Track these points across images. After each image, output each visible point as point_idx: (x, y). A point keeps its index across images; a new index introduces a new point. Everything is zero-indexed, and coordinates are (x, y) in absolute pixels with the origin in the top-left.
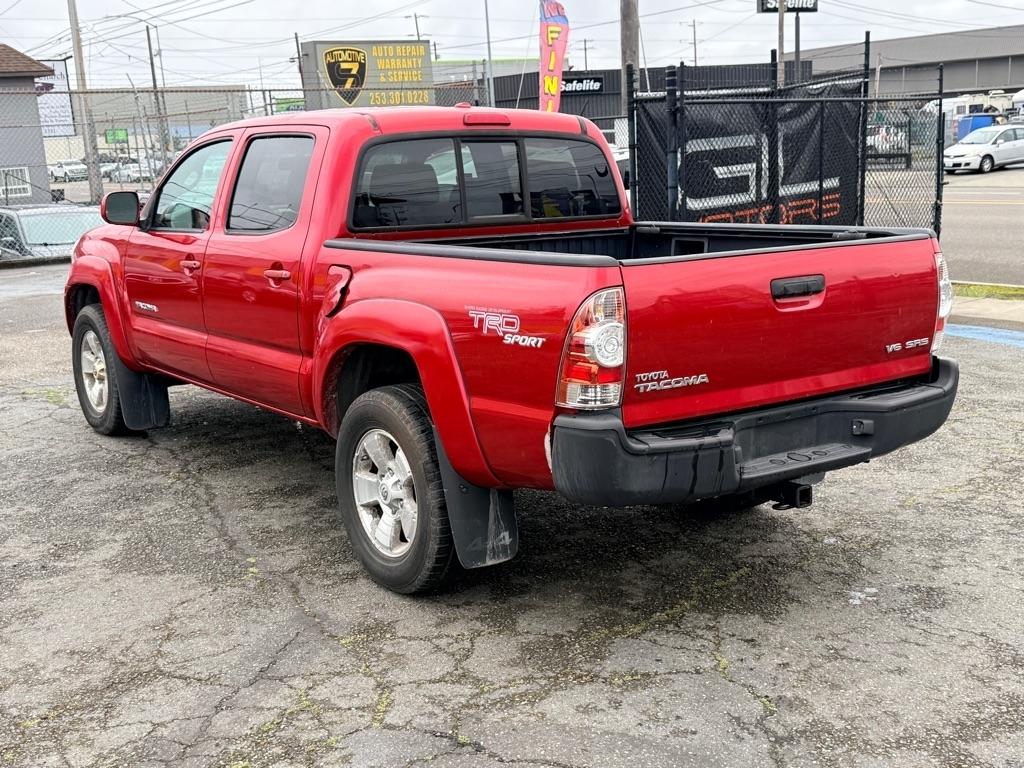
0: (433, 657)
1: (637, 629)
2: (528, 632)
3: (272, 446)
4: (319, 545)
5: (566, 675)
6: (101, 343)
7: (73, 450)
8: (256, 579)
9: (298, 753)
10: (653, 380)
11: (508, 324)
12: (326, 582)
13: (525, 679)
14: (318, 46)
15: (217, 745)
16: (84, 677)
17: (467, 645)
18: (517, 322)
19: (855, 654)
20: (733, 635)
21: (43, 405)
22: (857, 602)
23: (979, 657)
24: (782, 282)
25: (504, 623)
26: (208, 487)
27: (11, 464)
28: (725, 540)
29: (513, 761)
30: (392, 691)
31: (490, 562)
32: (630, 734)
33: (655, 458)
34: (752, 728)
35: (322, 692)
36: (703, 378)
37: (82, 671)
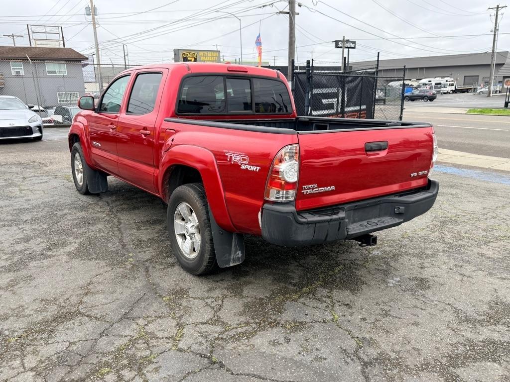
0: (204, 309)
1: (296, 297)
2: (247, 297)
3: (149, 201)
4: (161, 248)
5: (264, 322)
6: (81, 158)
7: (69, 200)
8: (131, 264)
9: (135, 364)
10: (310, 189)
11: (243, 159)
12: (161, 267)
13: (245, 323)
14: (180, 51)
15: (97, 357)
16: (44, 314)
17: (220, 302)
18: (247, 159)
19: (395, 314)
20: (339, 302)
21: (62, 181)
22: (392, 285)
23: (449, 316)
24: (369, 144)
25: (237, 292)
26: (119, 219)
27: (42, 205)
28: (332, 251)
29: (238, 374)
30: (184, 328)
31: (232, 265)
32: (295, 359)
33: (310, 225)
34: (352, 356)
35: (151, 328)
36: (333, 188)
37: (44, 311)
